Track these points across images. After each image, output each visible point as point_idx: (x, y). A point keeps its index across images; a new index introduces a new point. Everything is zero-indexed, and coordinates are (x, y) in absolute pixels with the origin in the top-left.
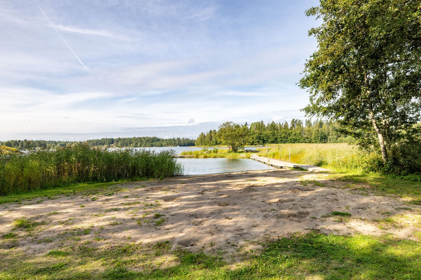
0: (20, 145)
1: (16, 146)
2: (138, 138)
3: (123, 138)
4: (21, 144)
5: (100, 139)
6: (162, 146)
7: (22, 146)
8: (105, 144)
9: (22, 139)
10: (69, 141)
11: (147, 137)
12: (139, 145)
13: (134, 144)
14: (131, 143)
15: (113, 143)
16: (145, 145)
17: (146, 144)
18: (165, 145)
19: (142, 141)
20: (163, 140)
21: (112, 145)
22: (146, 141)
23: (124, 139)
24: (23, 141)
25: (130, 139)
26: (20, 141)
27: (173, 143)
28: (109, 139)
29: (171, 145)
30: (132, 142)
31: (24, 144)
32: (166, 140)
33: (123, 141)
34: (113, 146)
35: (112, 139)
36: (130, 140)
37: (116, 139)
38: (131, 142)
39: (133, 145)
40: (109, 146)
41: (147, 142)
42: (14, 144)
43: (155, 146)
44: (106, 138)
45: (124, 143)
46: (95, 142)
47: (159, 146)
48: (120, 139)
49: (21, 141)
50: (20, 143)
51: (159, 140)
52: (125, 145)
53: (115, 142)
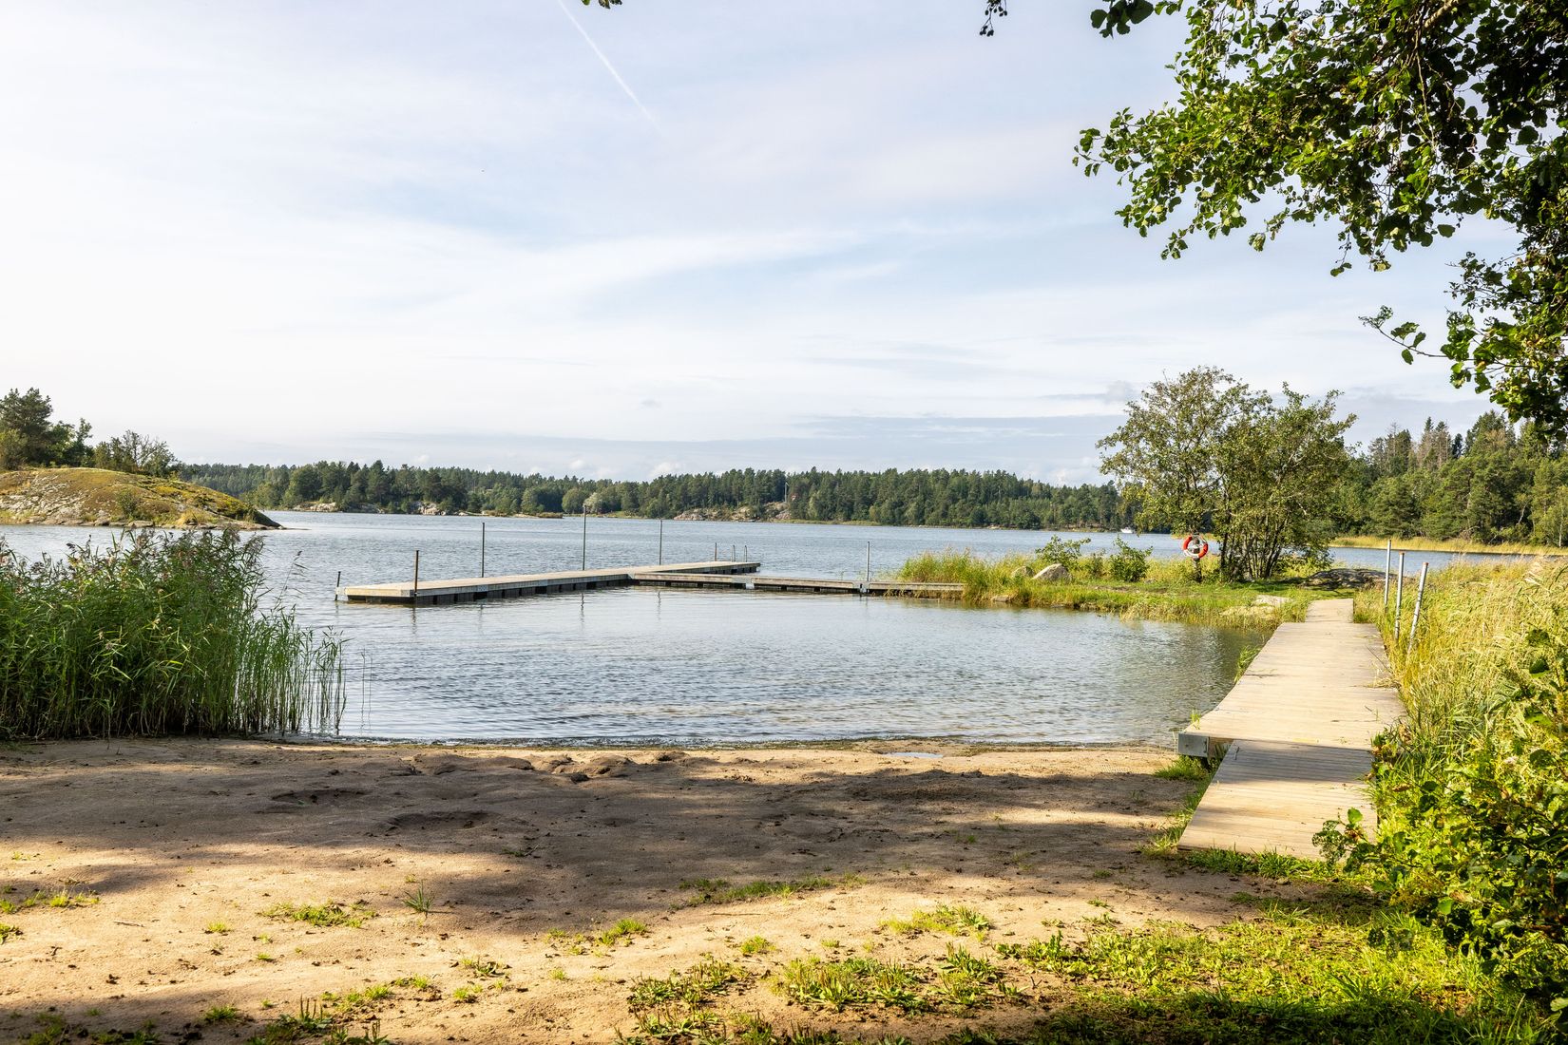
0: (355, 486)
1: (338, 490)
2: (911, 474)
3: (834, 473)
4: (358, 484)
5: (719, 474)
6: (1034, 523)
7: (362, 490)
8: (742, 499)
9: (365, 461)
10: (579, 477)
11: (955, 473)
12: (911, 510)
13: (886, 505)
14: (870, 503)
15: (780, 499)
16: (945, 515)
17: (947, 508)
18: (1052, 521)
19: (928, 494)
20: (1046, 492)
21: (778, 506)
22: (948, 492)
23: (841, 479)
24: (369, 466)
25: (866, 479)
26: (354, 468)
27: (1101, 511)
28: (762, 474)
29: (1085, 518)
30: (875, 497)
31: (372, 485)
32: (1066, 492)
33: (833, 486)
34: (777, 512)
35: (779, 474)
36: (867, 486)
37: (797, 478)
38: (870, 496)
39: (878, 513)
40: (763, 510)
41: (955, 500)
42: (329, 483)
43: (997, 523)
44: (750, 471)
45: (833, 497)
46: (692, 490)
47: (1021, 527)
48: (815, 478)
49: (361, 467)
50: (353, 477)
51: (1022, 490)
52: (839, 508)
53: (791, 490)
